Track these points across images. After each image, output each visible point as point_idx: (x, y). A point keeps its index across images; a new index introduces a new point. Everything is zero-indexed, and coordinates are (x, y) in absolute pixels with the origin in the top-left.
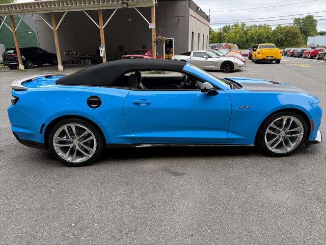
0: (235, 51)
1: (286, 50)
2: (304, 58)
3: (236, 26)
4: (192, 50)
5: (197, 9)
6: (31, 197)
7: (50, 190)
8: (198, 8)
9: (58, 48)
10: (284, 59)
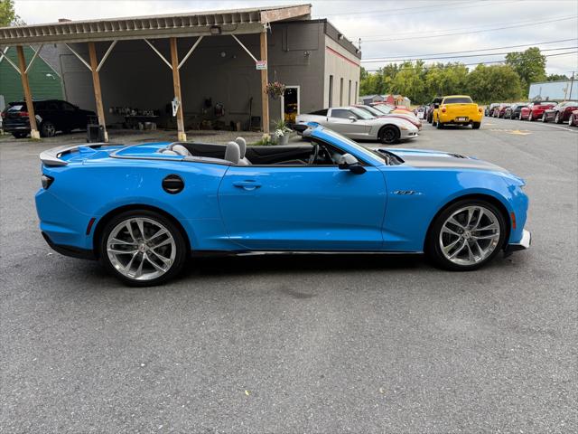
0: (404, 107)
1: (492, 106)
2: (522, 119)
3: (406, 65)
4: (330, 106)
5: (338, 37)
6: (74, 330)
7: (102, 319)
8: (340, 35)
9: (100, 102)
10: (486, 122)
